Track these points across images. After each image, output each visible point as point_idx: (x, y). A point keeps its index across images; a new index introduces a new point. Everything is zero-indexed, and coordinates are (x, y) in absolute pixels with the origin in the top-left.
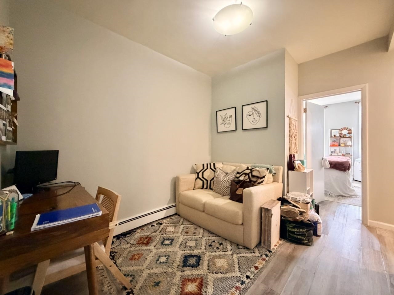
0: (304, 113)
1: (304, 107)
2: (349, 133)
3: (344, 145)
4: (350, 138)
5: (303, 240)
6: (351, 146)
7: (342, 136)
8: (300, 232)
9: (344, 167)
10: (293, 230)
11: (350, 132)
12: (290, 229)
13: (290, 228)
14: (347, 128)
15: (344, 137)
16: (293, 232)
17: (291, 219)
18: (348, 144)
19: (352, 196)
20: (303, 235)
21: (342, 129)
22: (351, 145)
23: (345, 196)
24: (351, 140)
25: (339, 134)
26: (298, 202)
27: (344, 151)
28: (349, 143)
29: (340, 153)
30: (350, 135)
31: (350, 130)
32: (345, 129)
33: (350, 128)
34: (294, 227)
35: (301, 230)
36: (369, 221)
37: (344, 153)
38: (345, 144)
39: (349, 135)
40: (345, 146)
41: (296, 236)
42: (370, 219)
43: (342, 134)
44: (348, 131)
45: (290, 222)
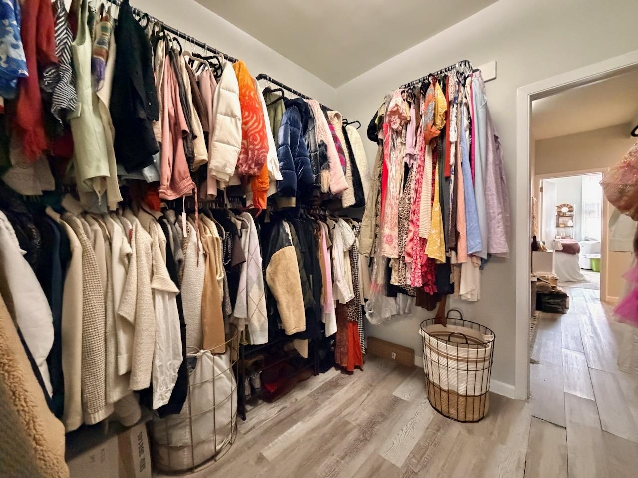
0: (540, 193)
1: (540, 186)
2: (569, 211)
3: (563, 226)
4: (571, 216)
5: (558, 308)
6: (572, 227)
7: (561, 214)
8: (556, 302)
9: (573, 250)
10: (550, 301)
11: (570, 209)
12: (546, 301)
13: (546, 299)
14: (568, 205)
15: (564, 215)
16: (549, 303)
17: (546, 292)
18: (569, 225)
19: (581, 281)
20: (558, 304)
21: (561, 205)
22: (572, 225)
23: (574, 282)
24: (572, 219)
25: (558, 212)
26: (547, 279)
27: (563, 234)
28: (570, 223)
29: (558, 235)
30: (571, 213)
31: (571, 207)
32: (564, 205)
33: (570, 204)
34: (550, 299)
35: (557, 301)
36: (607, 297)
37: (563, 235)
38: (564, 224)
39: (569, 213)
40: (565, 227)
41: (553, 306)
42: (608, 295)
43: (561, 211)
44: (569, 208)
45: (546, 295)
